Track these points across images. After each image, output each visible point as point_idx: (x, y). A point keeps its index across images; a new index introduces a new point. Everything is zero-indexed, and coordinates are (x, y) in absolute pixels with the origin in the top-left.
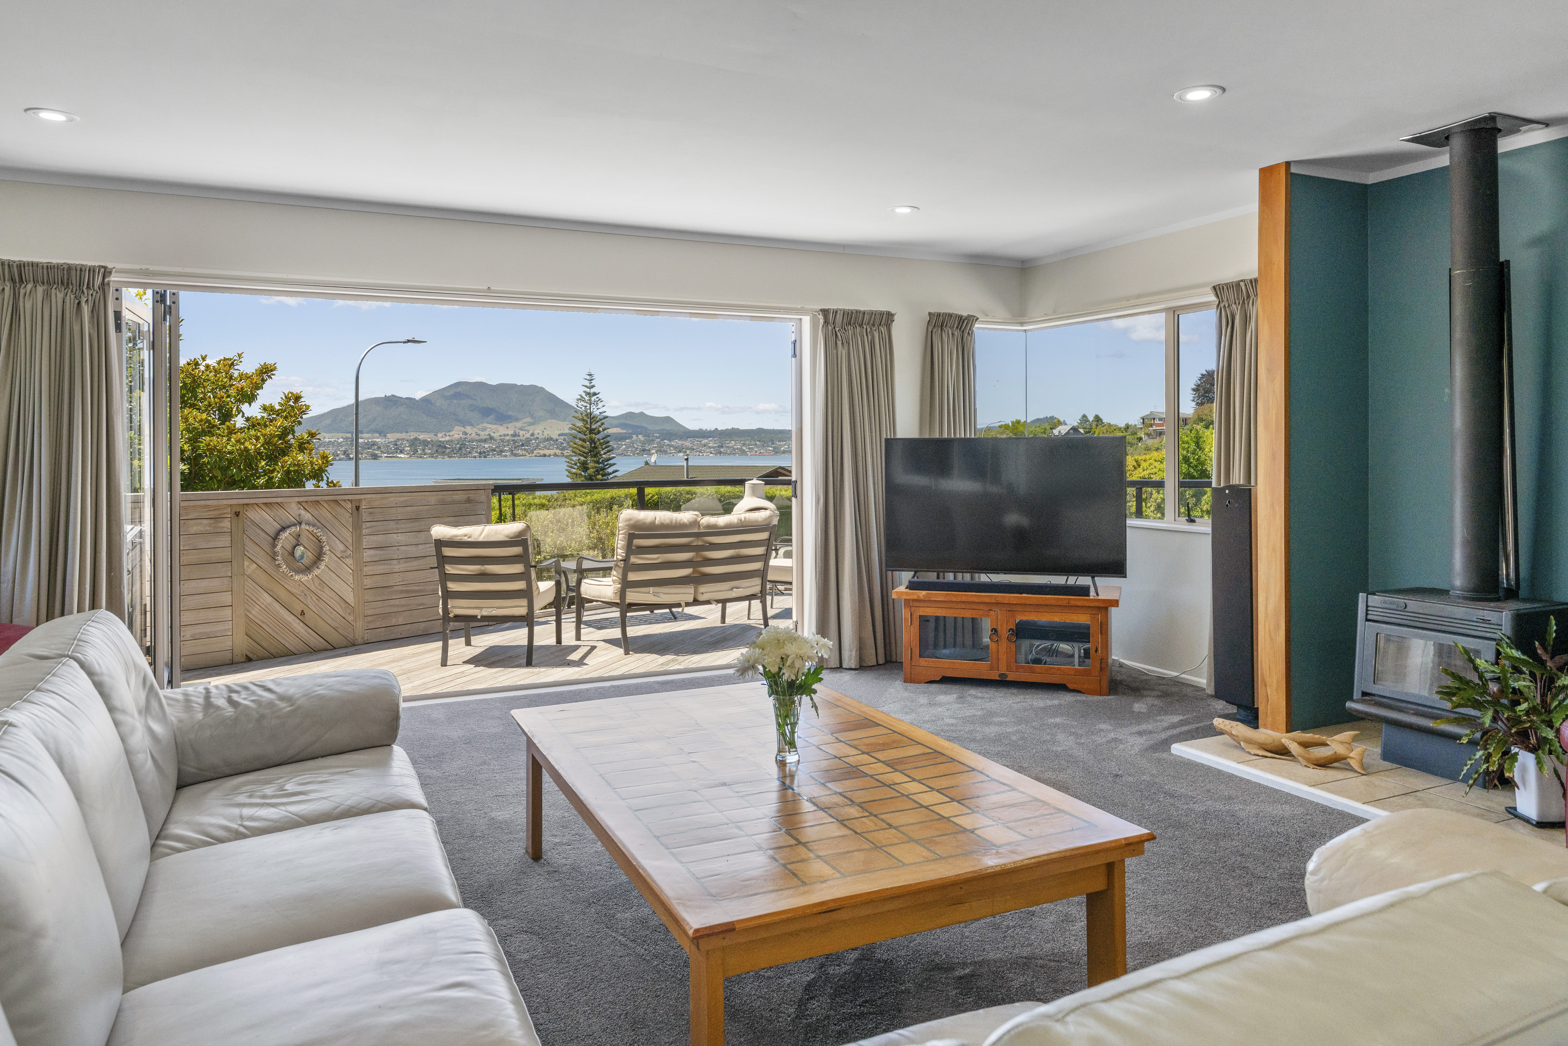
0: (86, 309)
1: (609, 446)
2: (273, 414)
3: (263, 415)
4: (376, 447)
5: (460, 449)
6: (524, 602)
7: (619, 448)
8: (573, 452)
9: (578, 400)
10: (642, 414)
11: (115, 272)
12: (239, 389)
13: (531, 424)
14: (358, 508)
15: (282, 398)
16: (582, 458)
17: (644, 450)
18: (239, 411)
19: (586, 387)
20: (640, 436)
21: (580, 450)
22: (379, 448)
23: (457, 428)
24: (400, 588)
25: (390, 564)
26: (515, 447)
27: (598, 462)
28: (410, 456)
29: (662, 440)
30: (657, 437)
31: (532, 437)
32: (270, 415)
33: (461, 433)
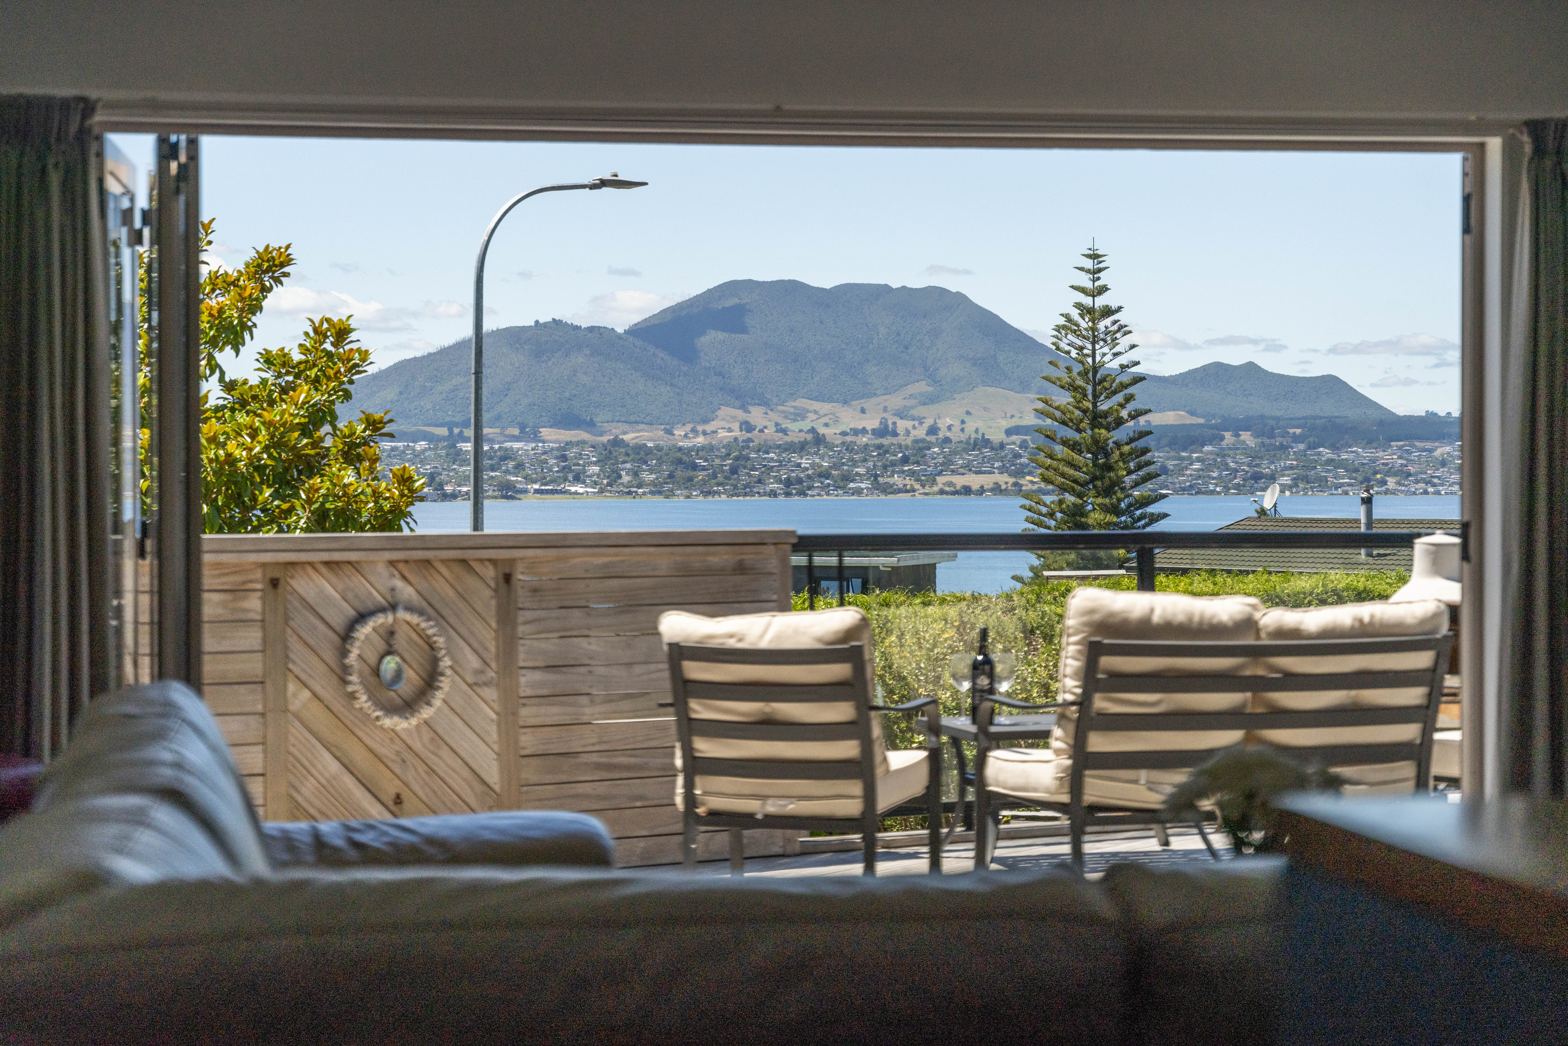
0: (55, 179)
1: (1149, 463)
2: (288, 373)
3: (264, 375)
4: (511, 464)
5: (734, 471)
6: (856, 788)
7: (1181, 470)
8: (1045, 480)
9: (1058, 328)
10: (1251, 367)
11: (104, 107)
12: (215, 312)
13: (930, 400)
14: (508, 578)
15: (307, 334)
16: (1070, 499)
17: (1257, 477)
18: (214, 367)
19: (1083, 290)
20: (1246, 436)
21: (1063, 475)
22: (520, 466)
23: (724, 411)
24: (595, 758)
25: (572, 705)
26: (885, 467)
27: (1115, 510)
28: (601, 491)
29: (1312, 446)
30: (1297, 439)
31: (932, 439)
32: (279, 375)
33: (736, 426)
